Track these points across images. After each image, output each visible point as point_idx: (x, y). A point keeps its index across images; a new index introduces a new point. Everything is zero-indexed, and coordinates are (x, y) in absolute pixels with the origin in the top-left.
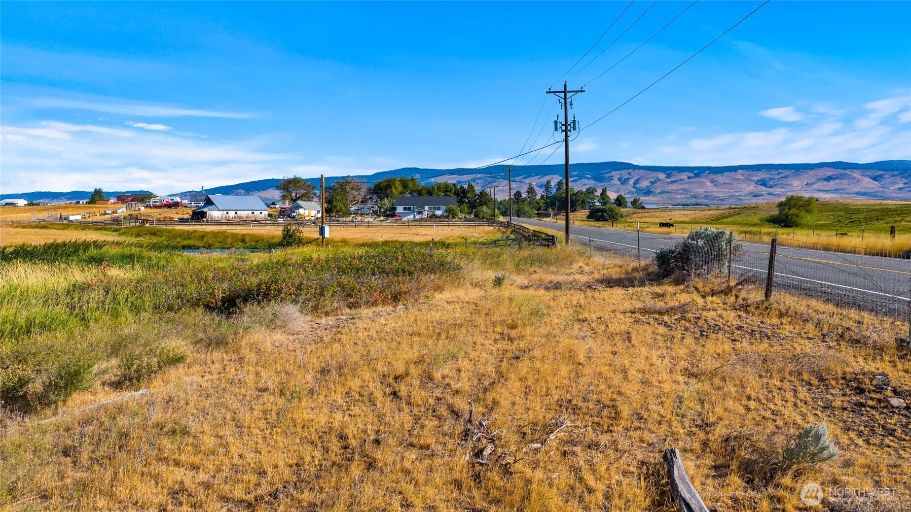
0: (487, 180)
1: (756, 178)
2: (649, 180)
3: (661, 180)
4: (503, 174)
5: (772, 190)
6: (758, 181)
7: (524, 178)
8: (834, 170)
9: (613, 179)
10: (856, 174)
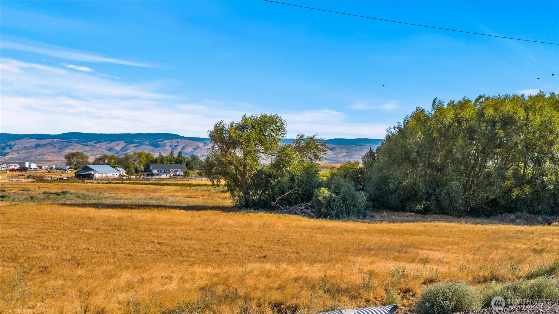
0: (63, 144)
3: (201, 148)
7: (95, 143)
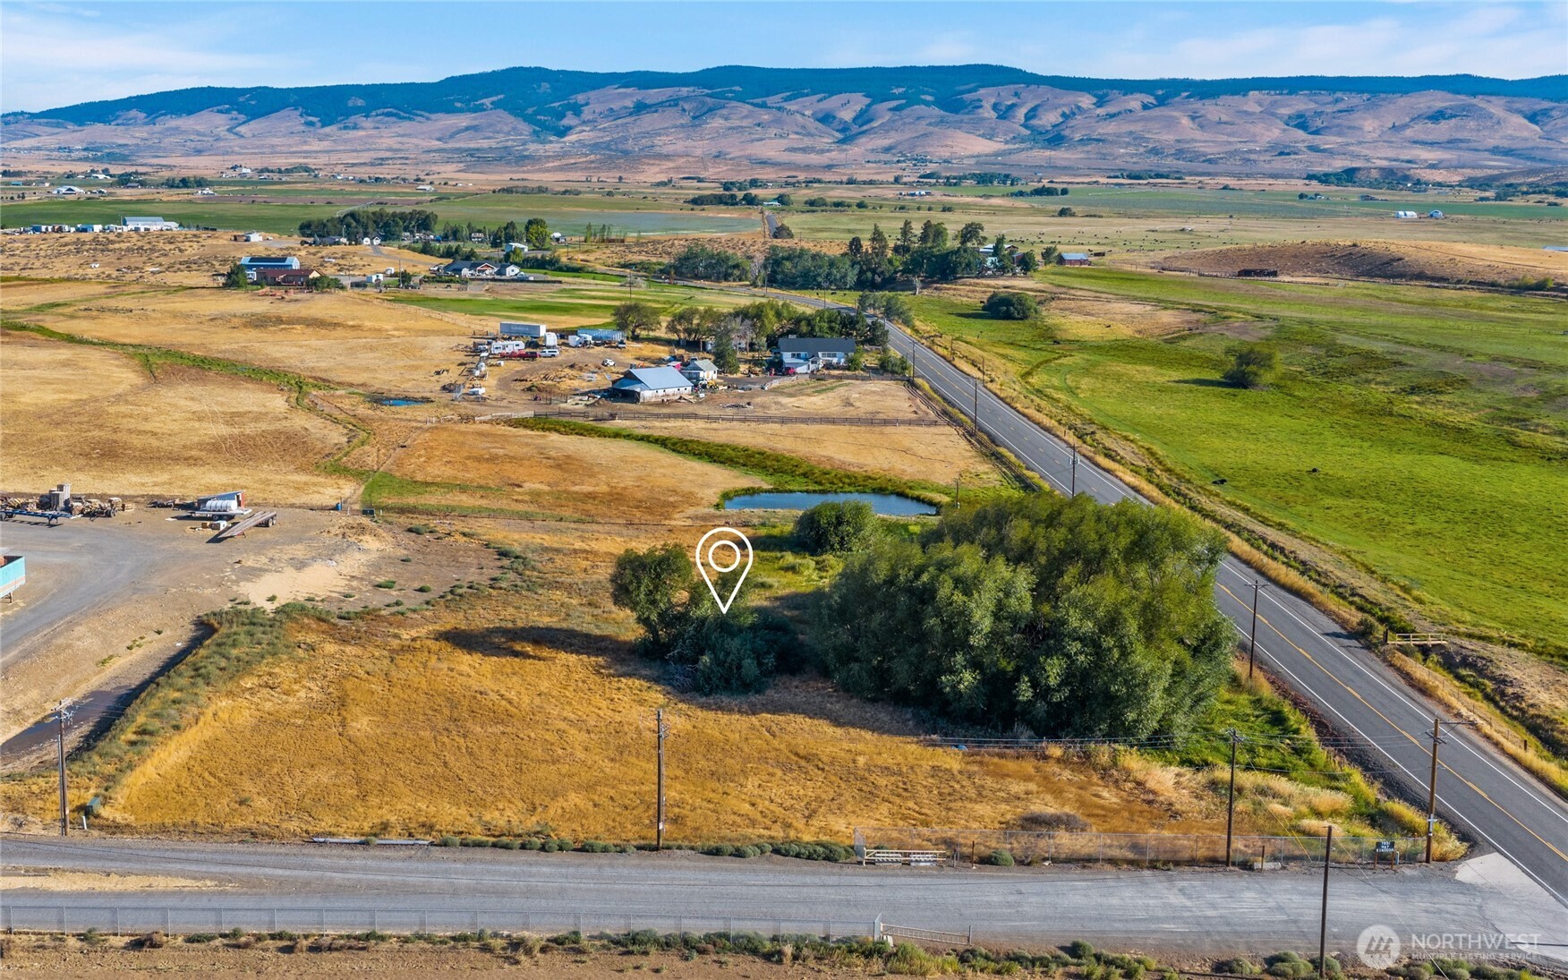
0: (703, 103)
1: (1285, 111)
2: (1060, 111)
3: (1086, 111)
4: (738, 88)
5: (1317, 140)
6: (1290, 117)
7: (786, 100)
8: (1450, 96)
9: (981, 107)
10: (1495, 107)
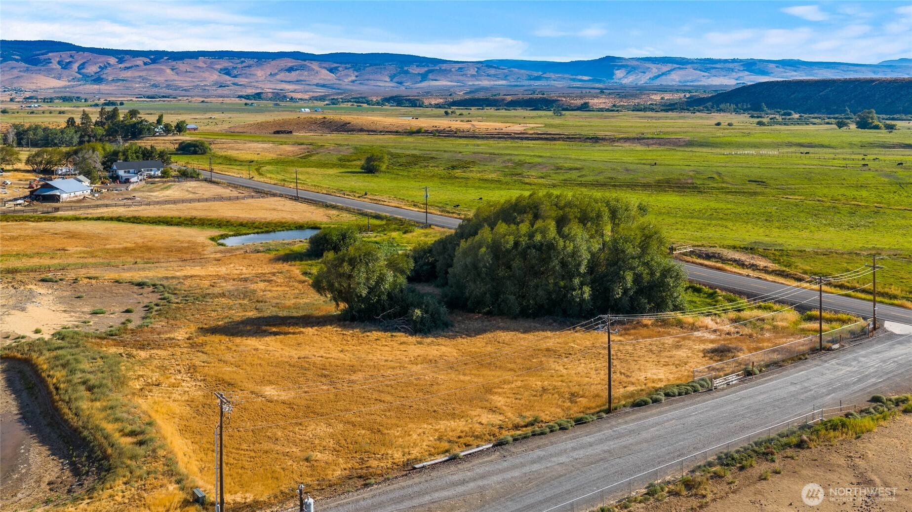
1: (218, 67)
2: (98, 65)
5: (236, 80)
6: (221, 69)
8: (294, 60)
9: (51, 62)
10: (315, 66)
